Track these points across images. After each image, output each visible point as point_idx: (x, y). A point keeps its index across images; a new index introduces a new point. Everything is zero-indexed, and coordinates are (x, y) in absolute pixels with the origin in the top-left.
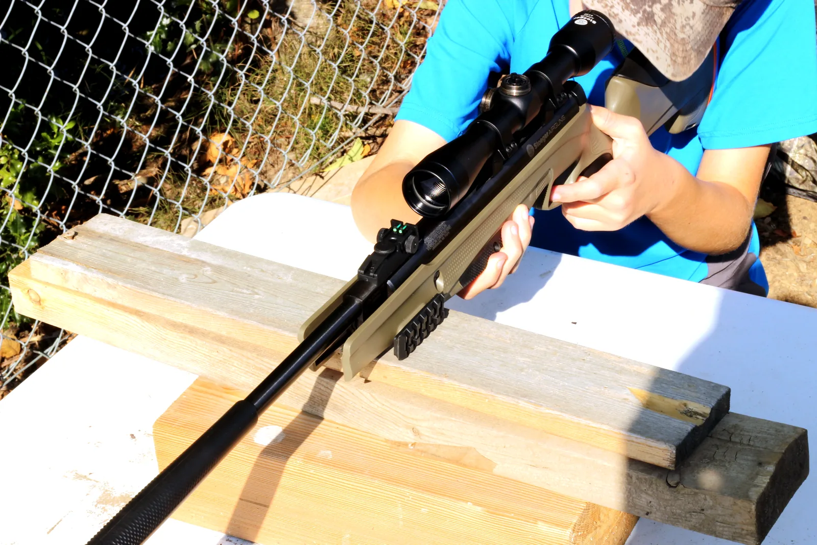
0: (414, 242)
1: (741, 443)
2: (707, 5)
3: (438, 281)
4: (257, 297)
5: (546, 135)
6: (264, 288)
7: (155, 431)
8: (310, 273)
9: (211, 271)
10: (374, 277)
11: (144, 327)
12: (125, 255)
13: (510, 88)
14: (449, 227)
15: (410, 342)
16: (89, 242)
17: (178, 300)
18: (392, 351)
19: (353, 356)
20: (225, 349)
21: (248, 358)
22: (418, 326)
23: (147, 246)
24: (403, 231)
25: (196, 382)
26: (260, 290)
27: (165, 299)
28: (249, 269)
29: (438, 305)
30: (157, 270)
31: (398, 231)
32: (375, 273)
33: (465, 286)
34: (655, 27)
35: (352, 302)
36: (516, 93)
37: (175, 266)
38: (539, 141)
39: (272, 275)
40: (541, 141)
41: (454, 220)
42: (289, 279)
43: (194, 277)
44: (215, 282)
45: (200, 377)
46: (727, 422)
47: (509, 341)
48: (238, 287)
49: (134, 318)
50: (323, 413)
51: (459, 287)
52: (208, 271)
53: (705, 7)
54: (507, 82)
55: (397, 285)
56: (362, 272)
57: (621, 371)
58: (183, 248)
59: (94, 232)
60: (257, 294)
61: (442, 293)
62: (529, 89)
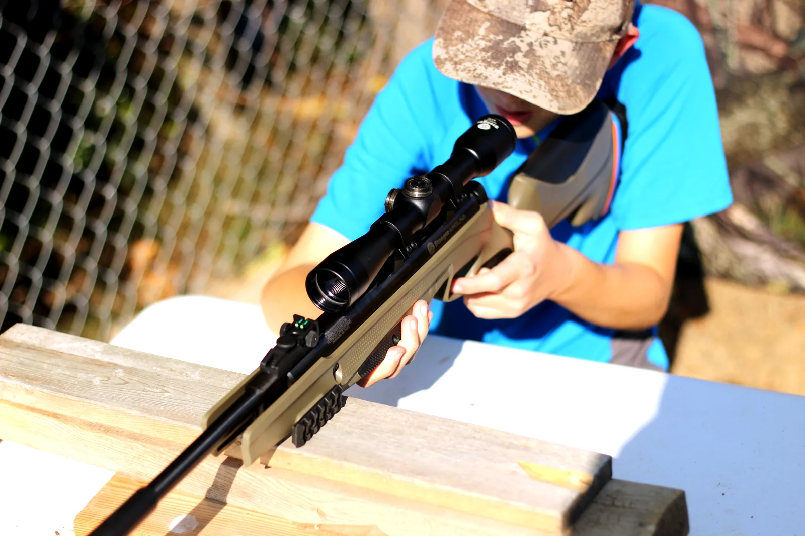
0: (314, 337)
1: (624, 507)
2: (576, 43)
3: (337, 373)
4: (166, 395)
5: (447, 233)
6: (173, 386)
7: (76, 526)
8: (216, 370)
9: (123, 373)
10: (274, 369)
11: (63, 429)
12: (41, 362)
13: (413, 191)
14: (349, 322)
15: (307, 430)
16: (7, 351)
17: (92, 402)
18: (291, 438)
19: (252, 444)
20: (138, 445)
21: (161, 452)
22: (316, 416)
23: (62, 353)
24: (304, 326)
25: (113, 478)
26: (169, 388)
27: (79, 401)
28: (159, 369)
29: (336, 396)
30: (72, 375)
31: (299, 326)
32: (276, 365)
33: (363, 376)
34: (522, 72)
35: (253, 392)
36: (418, 195)
37: (89, 369)
38: (440, 239)
39: (180, 374)
40: (442, 239)
41: (353, 315)
42: (196, 376)
43: (106, 379)
44: (127, 383)
45: (117, 473)
46: (610, 488)
47: (404, 424)
48: (149, 386)
49: (52, 420)
50: (226, 498)
51: (358, 377)
52: (120, 373)
53: (574, 44)
54: (410, 185)
55: (297, 377)
56: (264, 364)
57: (510, 446)
58: (97, 352)
59: (11, 342)
60: (167, 392)
61: (340, 384)
62: (431, 192)
